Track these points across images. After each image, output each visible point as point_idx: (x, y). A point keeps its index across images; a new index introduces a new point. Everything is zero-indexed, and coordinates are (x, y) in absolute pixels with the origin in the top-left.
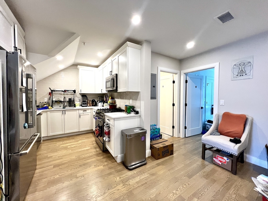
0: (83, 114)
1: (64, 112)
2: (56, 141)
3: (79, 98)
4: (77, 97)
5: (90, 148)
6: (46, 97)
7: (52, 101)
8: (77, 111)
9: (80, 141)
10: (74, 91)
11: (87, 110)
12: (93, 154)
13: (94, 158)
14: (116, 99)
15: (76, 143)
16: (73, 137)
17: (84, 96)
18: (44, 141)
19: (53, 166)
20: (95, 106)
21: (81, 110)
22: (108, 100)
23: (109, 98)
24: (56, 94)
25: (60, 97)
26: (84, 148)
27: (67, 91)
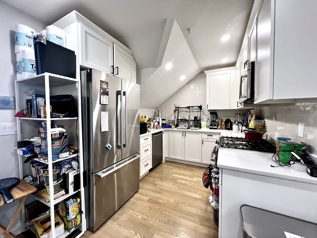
0: (206, 140)
1: (184, 134)
2: (174, 167)
3: (207, 117)
4: (205, 115)
5: (200, 198)
6: (173, 116)
7: (178, 119)
8: (200, 134)
9: (196, 178)
10: (200, 107)
11: (214, 135)
12: (196, 213)
13: (194, 222)
14: (266, 120)
15: (190, 178)
16: (193, 168)
17: (214, 113)
18: (167, 162)
19: (148, 198)
20: (228, 129)
21: (204, 134)
22: (250, 121)
23: (252, 118)
24: (182, 111)
25: (186, 115)
26: (194, 192)
27: (191, 107)
